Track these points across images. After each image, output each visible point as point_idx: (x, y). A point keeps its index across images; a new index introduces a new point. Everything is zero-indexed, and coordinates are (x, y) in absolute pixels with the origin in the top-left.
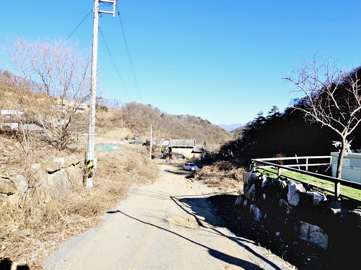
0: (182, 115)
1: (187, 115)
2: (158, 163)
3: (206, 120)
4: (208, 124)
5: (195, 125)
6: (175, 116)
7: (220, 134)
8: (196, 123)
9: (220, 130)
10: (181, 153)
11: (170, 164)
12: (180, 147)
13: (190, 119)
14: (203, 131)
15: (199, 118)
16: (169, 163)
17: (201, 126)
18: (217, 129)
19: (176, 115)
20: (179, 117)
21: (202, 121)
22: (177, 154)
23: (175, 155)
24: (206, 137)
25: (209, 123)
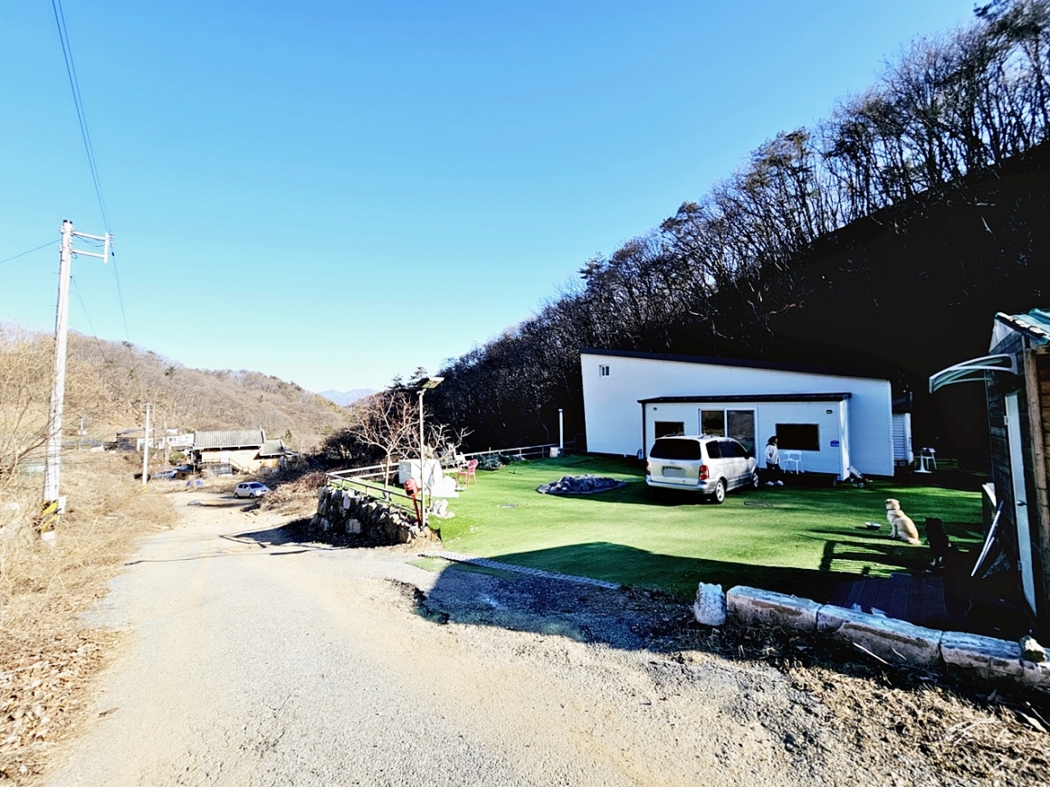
0: (229, 371)
1: (241, 372)
2: (164, 489)
3: (293, 384)
4: (297, 391)
5: (263, 393)
6: (207, 373)
7: (325, 413)
8: (267, 389)
9: (324, 405)
10: (227, 462)
11: (200, 489)
12: (224, 449)
13: (251, 380)
14: (284, 407)
15: (274, 378)
16: (196, 486)
17: (278, 397)
18: (318, 401)
19: (212, 370)
20: (219, 375)
21: (281, 385)
22: (217, 466)
23: (212, 468)
24: (292, 421)
25: (299, 389)
